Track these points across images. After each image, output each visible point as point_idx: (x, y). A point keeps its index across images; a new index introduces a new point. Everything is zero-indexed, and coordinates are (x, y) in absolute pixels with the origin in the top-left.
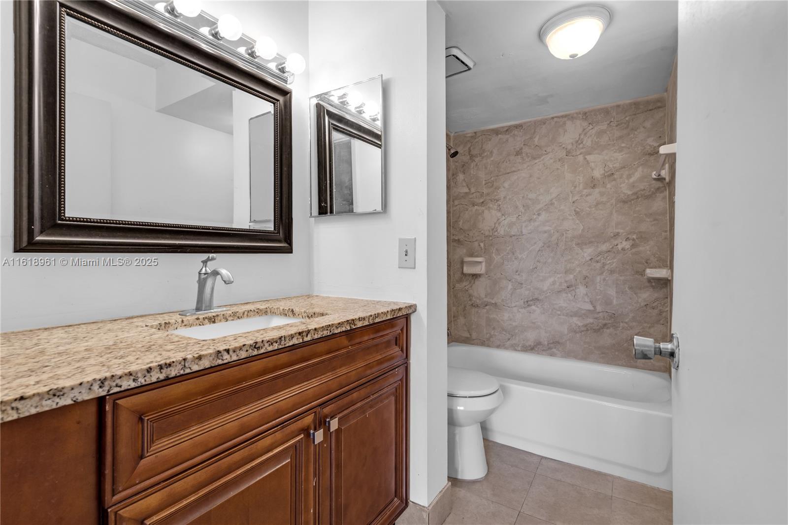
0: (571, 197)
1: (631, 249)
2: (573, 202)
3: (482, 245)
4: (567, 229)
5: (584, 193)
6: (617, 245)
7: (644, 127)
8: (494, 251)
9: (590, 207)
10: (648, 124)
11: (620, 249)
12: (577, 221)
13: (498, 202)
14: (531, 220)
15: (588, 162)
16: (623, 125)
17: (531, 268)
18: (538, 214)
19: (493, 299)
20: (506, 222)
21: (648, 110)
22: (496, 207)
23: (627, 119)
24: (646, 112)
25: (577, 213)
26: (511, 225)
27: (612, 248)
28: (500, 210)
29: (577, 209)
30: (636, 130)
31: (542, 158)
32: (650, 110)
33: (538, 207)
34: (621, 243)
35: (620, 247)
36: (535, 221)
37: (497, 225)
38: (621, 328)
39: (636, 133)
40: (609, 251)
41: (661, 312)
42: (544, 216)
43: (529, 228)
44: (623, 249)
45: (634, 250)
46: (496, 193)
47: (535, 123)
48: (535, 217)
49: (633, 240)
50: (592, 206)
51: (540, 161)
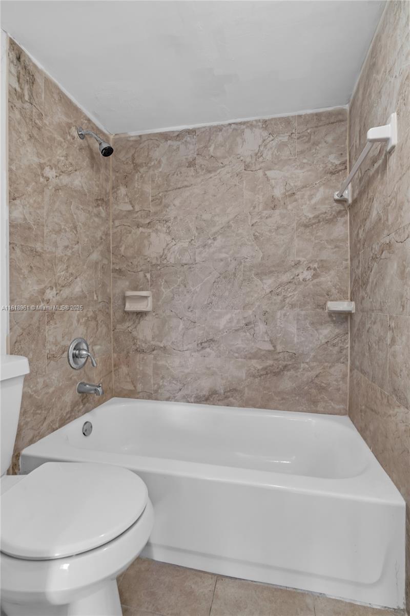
0: (249, 219)
1: (312, 280)
2: (252, 225)
3: (148, 276)
4: (246, 256)
5: (264, 215)
6: (298, 275)
7: (325, 142)
8: (163, 283)
9: (270, 231)
10: (330, 139)
11: (301, 280)
12: (257, 248)
13: (167, 223)
14: (205, 245)
15: (268, 179)
16: (305, 138)
17: (206, 303)
18: (213, 238)
19: (161, 342)
20: (176, 248)
21: (329, 123)
22: (164, 229)
23: (309, 131)
24: (328, 124)
25: (256, 238)
26: (183, 251)
27: (293, 278)
28: (169, 233)
29: (257, 234)
30: (317, 145)
31: (218, 172)
32: (332, 123)
33: (214, 230)
34: (302, 272)
35: (301, 277)
36: (210, 246)
37: (166, 252)
38: (302, 369)
39: (318, 148)
40: (289, 282)
41: (341, 350)
42: (220, 241)
43: (203, 255)
44: (304, 280)
45: (315, 281)
46: (165, 212)
47: (210, 129)
48: (210, 242)
49: (315, 269)
50: (273, 230)
51: (216, 175)
